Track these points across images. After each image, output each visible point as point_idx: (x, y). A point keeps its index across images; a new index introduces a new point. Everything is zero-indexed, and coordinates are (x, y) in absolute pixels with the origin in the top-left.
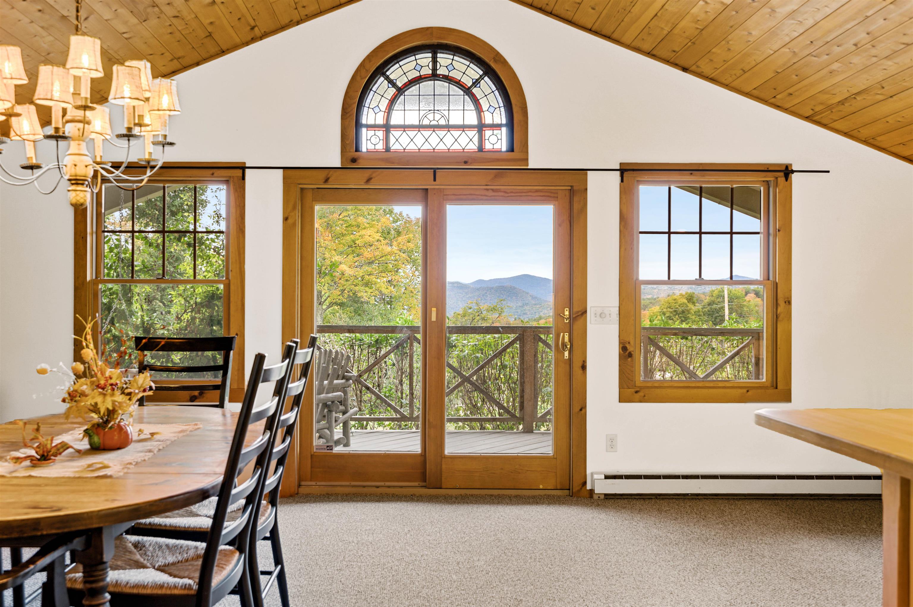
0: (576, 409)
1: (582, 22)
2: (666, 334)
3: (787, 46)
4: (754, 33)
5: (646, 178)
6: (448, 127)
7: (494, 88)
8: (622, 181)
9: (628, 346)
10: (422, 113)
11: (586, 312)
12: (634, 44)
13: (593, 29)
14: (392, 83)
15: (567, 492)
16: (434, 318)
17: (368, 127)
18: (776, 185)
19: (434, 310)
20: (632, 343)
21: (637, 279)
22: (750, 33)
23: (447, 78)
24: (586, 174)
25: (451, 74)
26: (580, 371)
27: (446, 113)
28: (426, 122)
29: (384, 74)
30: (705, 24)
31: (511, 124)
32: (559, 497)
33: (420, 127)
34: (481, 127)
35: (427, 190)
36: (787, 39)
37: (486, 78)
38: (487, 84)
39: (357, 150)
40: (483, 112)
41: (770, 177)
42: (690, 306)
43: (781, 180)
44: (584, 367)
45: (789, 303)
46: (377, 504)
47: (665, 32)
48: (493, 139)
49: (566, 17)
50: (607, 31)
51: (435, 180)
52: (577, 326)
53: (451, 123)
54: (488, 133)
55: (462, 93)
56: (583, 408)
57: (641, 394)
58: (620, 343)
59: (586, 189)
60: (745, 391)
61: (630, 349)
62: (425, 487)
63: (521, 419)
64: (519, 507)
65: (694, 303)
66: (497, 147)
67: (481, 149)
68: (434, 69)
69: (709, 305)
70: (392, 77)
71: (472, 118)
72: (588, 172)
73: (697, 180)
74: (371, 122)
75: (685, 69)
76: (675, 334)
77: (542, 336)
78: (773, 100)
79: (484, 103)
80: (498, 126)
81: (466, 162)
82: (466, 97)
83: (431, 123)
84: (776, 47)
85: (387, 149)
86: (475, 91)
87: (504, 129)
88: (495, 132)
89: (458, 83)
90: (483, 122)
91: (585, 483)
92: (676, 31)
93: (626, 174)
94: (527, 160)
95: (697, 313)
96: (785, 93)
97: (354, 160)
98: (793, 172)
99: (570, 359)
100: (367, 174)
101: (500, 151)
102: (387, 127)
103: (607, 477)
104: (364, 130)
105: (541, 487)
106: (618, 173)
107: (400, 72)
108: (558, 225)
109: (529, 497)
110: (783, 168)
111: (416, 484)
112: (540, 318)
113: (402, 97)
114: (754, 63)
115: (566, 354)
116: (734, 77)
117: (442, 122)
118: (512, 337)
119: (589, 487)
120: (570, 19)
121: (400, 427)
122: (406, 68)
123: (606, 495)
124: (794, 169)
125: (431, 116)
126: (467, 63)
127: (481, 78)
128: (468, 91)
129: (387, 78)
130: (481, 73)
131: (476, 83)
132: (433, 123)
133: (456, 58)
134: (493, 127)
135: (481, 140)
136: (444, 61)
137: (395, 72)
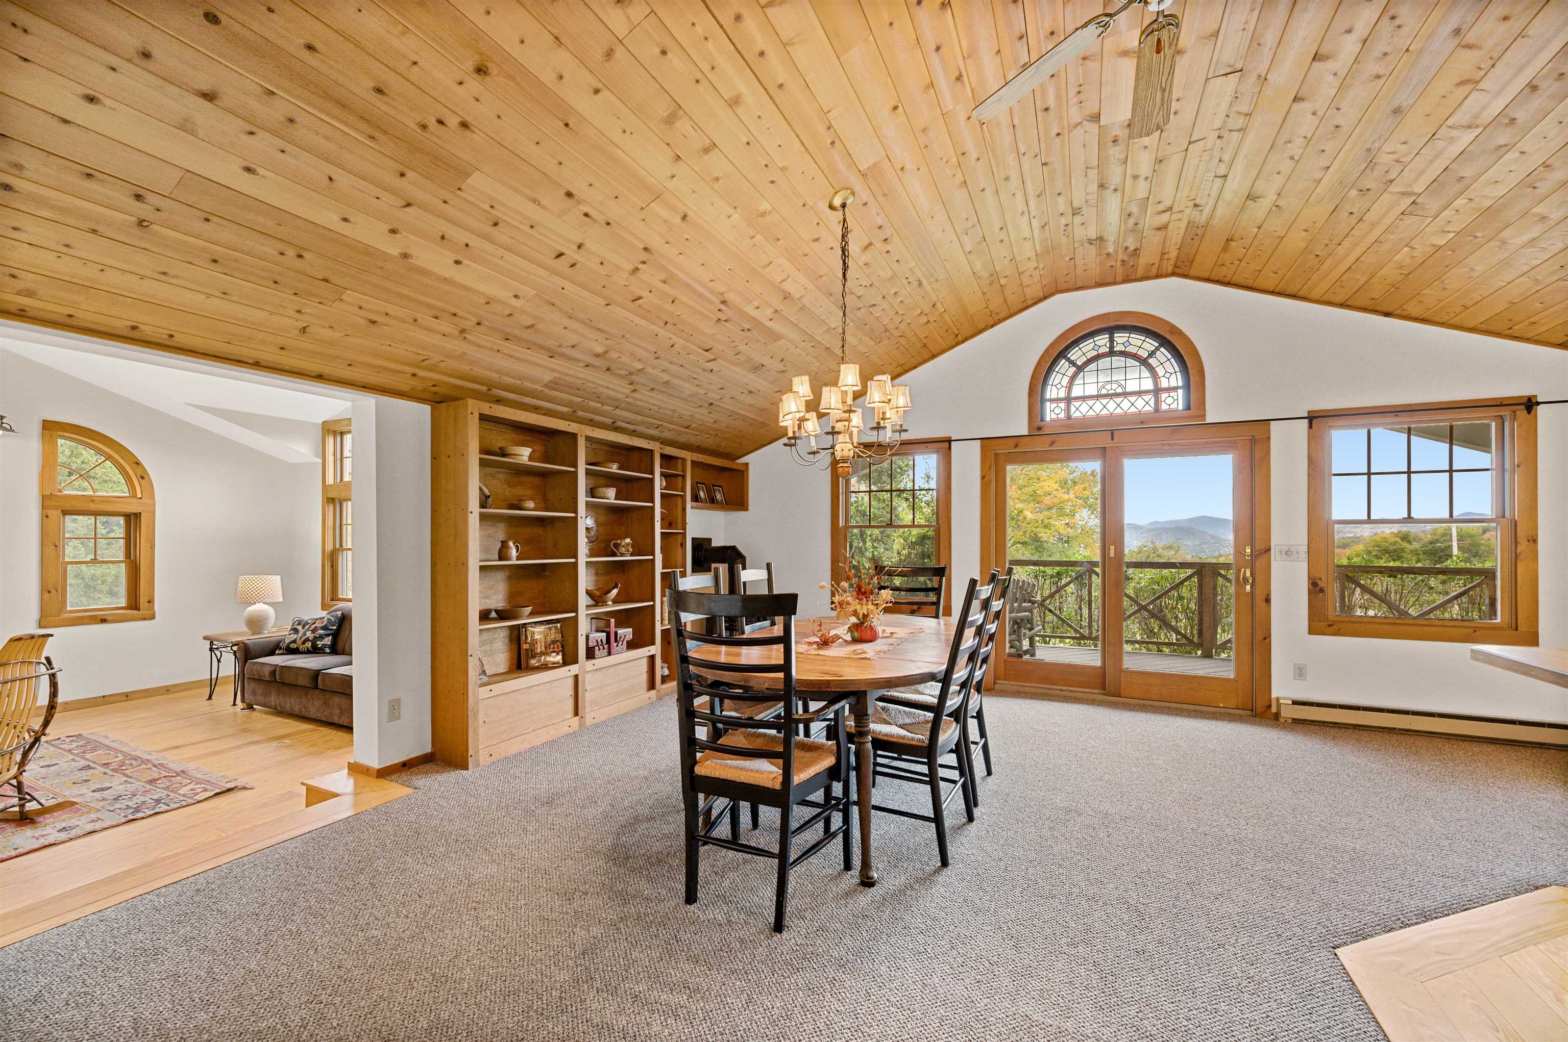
0: (1259, 635)
1: (1265, 286)
2: (1367, 572)
3: (1527, 275)
4: (1477, 268)
5: (1340, 423)
6: (1125, 394)
7: (1169, 356)
8: (1310, 427)
9: (1318, 582)
10: (1100, 385)
11: (1270, 550)
12: (1323, 299)
13: (1276, 290)
14: (1073, 363)
15: (1250, 713)
16: (1112, 554)
17: (1051, 400)
18: (1514, 419)
19: (1112, 547)
20: (1323, 579)
21: (1330, 519)
22: (1472, 270)
23: (1123, 354)
24: (1269, 424)
25: (1127, 350)
26: (1264, 604)
27: (1123, 382)
28: (1104, 392)
29: (1065, 357)
30: (1412, 268)
31: (1187, 386)
32: (1241, 716)
33: (1098, 397)
34: (1157, 391)
35: (1105, 448)
36: (1526, 268)
37: (1162, 349)
38: (1164, 354)
39: (1042, 420)
40: (1159, 377)
41: (1506, 412)
42: (1405, 545)
43: (1522, 413)
44: (1268, 600)
45: (1535, 541)
46: (1062, 704)
47: (1361, 282)
48: (1169, 401)
49: (1245, 284)
50: (1293, 289)
51: (1112, 439)
52: (1260, 563)
53: (1128, 390)
54: (1164, 396)
55: (1138, 364)
56: (1267, 637)
57: (1335, 628)
58: (1309, 578)
59: (1269, 438)
60: (1471, 630)
61: (1321, 584)
62: (1105, 694)
63: (1200, 645)
64: (1198, 720)
65: (1409, 542)
66: (1174, 406)
67: (1157, 409)
68: (1112, 347)
70: (1072, 358)
71: (1148, 384)
72: (1272, 422)
73: (1404, 422)
74: (1054, 396)
75: (1387, 314)
76: (1380, 572)
77: (1222, 572)
78: (1508, 332)
79: (1160, 371)
80: (1175, 389)
81: (1142, 423)
82: (1142, 367)
84: (1509, 278)
85: (1069, 417)
86: (1151, 361)
87: (1180, 392)
88: (1171, 394)
89: (1135, 357)
90: (1159, 387)
91: (1270, 706)
92: (1375, 280)
93: (1314, 421)
94: (1204, 416)
95: (1414, 552)
96: (1526, 323)
97: (1039, 429)
98: (1538, 403)
99: (1252, 592)
100: (1051, 438)
101: (1177, 410)
102: (1068, 400)
103: (1295, 703)
104: (1048, 404)
105: (1221, 705)
106: (1306, 421)
107: (1079, 353)
108: (1237, 472)
109: (1208, 713)
110: (1525, 400)
111: (1097, 691)
112: (1220, 556)
113: (1082, 374)
114: (1479, 298)
115: (1248, 587)
116: (1453, 315)
117: (1119, 390)
118: (1189, 572)
119: (1274, 709)
120: (1250, 285)
121: (1079, 644)
122: (1085, 350)
123: (1293, 719)
124: (1539, 400)
125: (1108, 387)
126: (1143, 338)
127: (1157, 349)
128: (1144, 362)
129: (1069, 360)
130: (1157, 345)
131: (1152, 354)
132: (1110, 392)
133: (1132, 335)
134: (1169, 389)
135: (1157, 402)
136: (1121, 340)
137: (1075, 354)
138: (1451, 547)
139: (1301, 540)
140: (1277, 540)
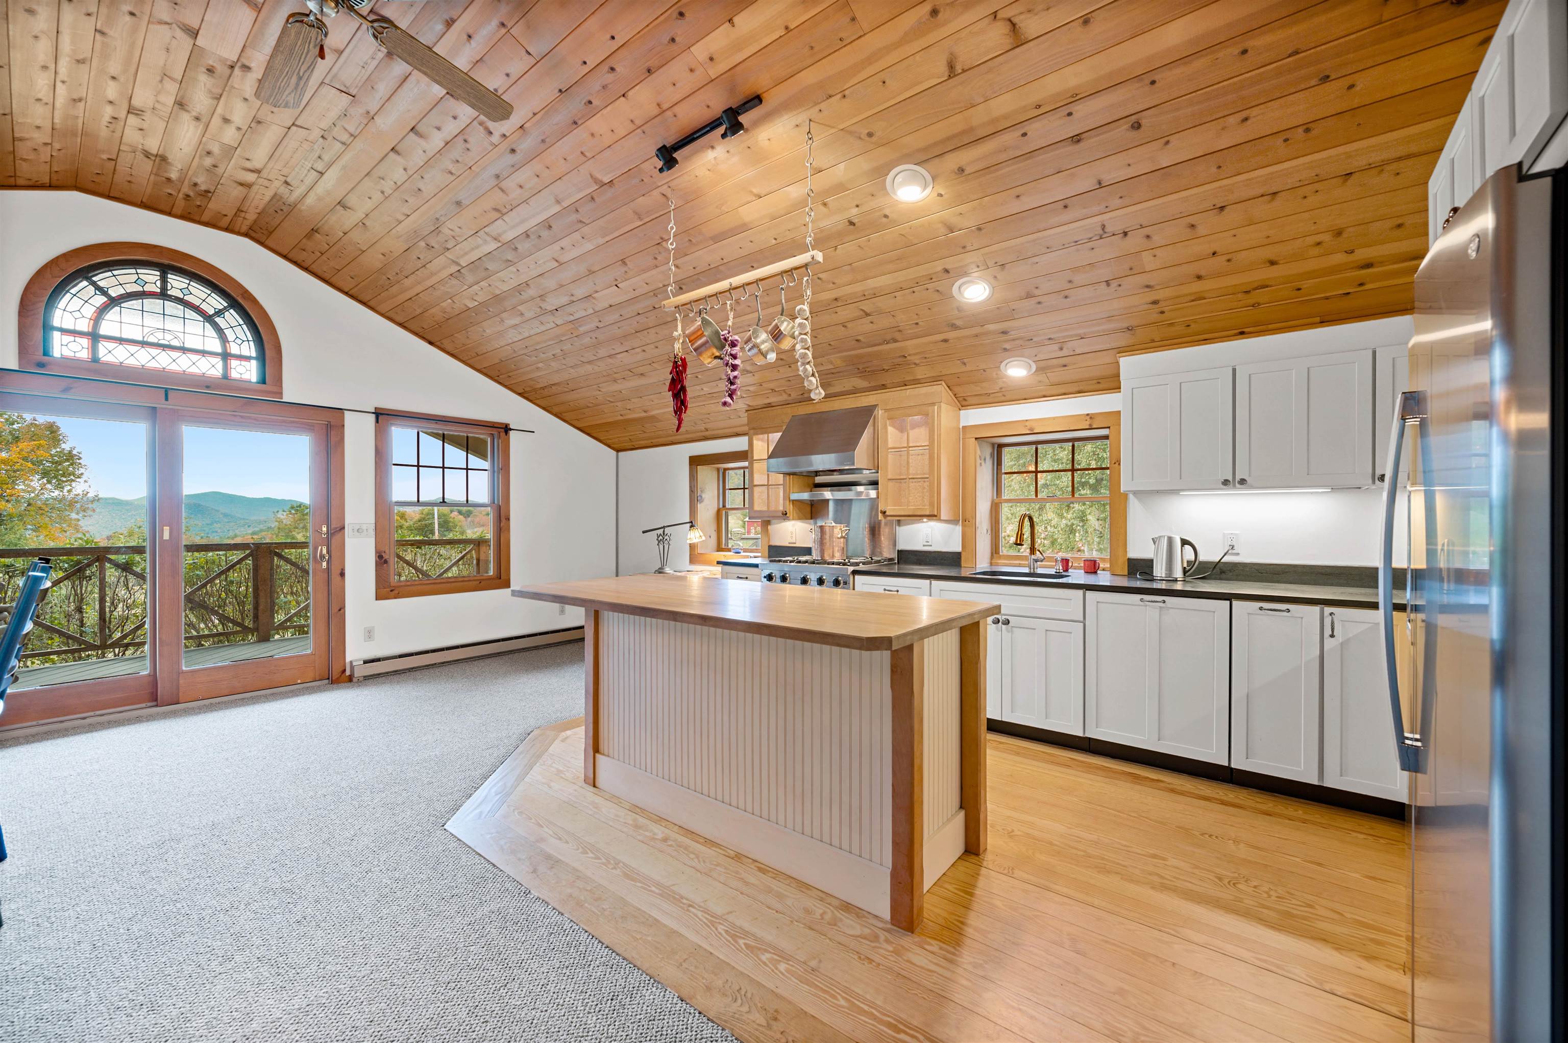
0: (334, 609)
1: (340, 284)
2: (403, 545)
3: (511, 345)
4: (487, 331)
5: (398, 422)
6: (184, 350)
7: (241, 322)
8: (377, 421)
9: (383, 554)
10: (146, 330)
11: (344, 528)
12: (387, 314)
13: (350, 293)
14: (101, 290)
15: (327, 681)
16: (166, 536)
17: (64, 331)
18: (499, 437)
19: (166, 530)
20: (387, 551)
21: (391, 501)
22: (484, 331)
23: (181, 302)
24: (343, 413)
25: (186, 298)
26: (339, 578)
27: (181, 335)
28: (152, 339)
29: (88, 279)
30: (451, 316)
31: (262, 357)
32: (319, 687)
33: (144, 344)
34: (226, 356)
35: (155, 408)
36: (510, 341)
37: (232, 311)
38: (232, 317)
39: (46, 353)
40: (228, 342)
41: (495, 432)
42: (403, 522)
43: (503, 434)
44: (342, 574)
45: (509, 519)
46: (89, 735)
47: (417, 313)
48: (241, 369)
49: (323, 276)
51: (167, 399)
52: (335, 541)
53: (187, 345)
54: (234, 363)
55: (202, 320)
56: (342, 609)
57: (395, 592)
58: (376, 552)
59: (344, 426)
60: (477, 582)
61: (386, 557)
62: (157, 706)
63: (256, 629)
64: (279, 702)
65: (406, 520)
66: (246, 376)
67: (226, 376)
68: (164, 288)
69: (419, 521)
70: (101, 284)
71: (215, 345)
72: (345, 412)
73: (440, 429)
74: (68, 324)
75: (431, 343)
76: (412, 545)
77: (279, 551)
78: (496, 378)
79: (229, 334)
80: (248, 358)
81: (208, 387)
82: (207, 324)
83: (160, 342)
84: (502, 344)
85: (95, 359)
86: (217, 320)
87: (254, 362)
88: (243, 363)
89: (196, 309)
90: (229, 351)
91: (344, 671)
92: (426, 314)
93: (381, 417)
94: (281, 393)
95: (409, 529)
96: (506, 375)
97: (41, 365)
98: (511, 429)
99: (328, 568)
100: (64, 383)
101: (249, 381)
102: (94, 337)
103: (365, 662)
104: (56, 335)
105: (299, 681)
106: (373, 415)
107: (113, 281)
108: (315, 454)
109: (286, 692)
110: (504, 426)
111: (143, 705)
113: (117, 308)
114: (486, 351)
115: (324, 564)
116: (470, 357)
117: (175, 343)
118: (239, 555)
119: (348, 673)
120: (327, 279)
122: (122, 279)
123: (364, 677)
124: (512, 427)
125: (160, 335)
126: (209, 292)
127: (226, 309)
128: (209, 319)
129: (94, 284)
130: (226, 304)
131: (219, 313)
132: (162, 342)
133: (192, 283)
134: (241, 357)
135: (226, 367)
136: (177, 283)
137: (104, 279)
138: (432, 524)
139: (369, 518)
140: (350, 519)
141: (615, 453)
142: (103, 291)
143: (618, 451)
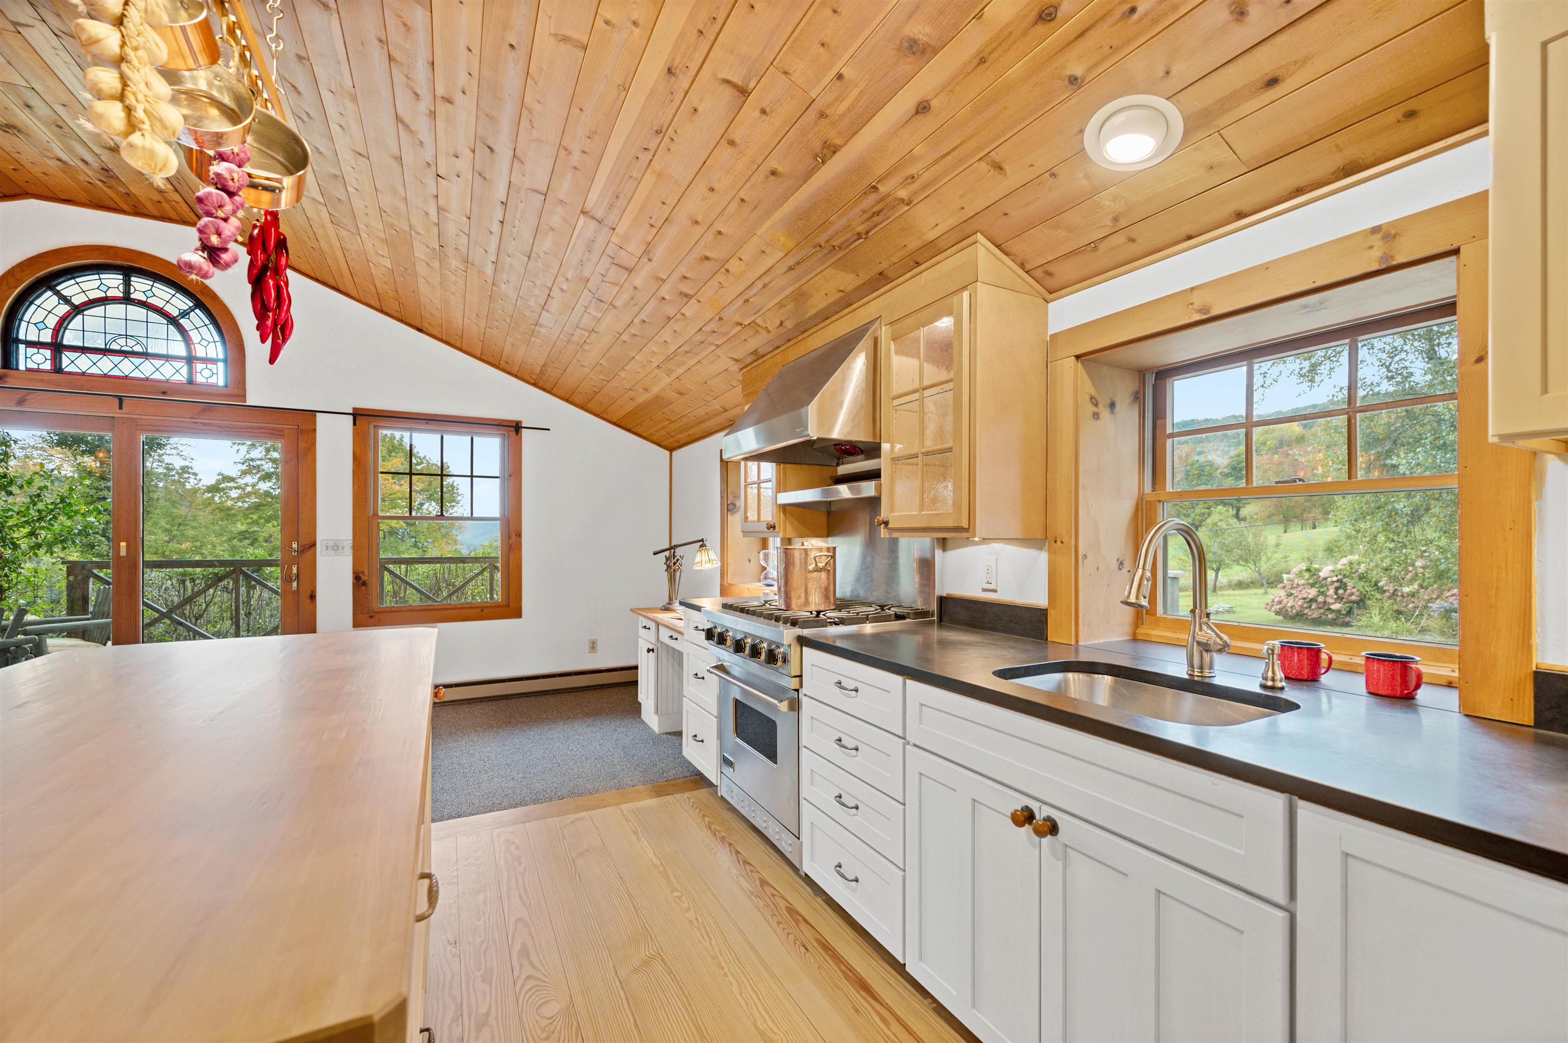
7: (207, 322)
8: (355, 424)
9: (362, 576)
10: (109, 337)
11: (313, 545)
14: (64, 299)
16: (124, 553)
17: (30, 344)
18: (508, 438)
19: (123, 544)
20: (366, 572)
21: (374, 515)
23: (144, 304)
24: (315, 416)
25: (149, 300)
26: (309, 601)
27: (144, 341)
28: (115, 346)
29: (52, 288)
31: (228, 359)
33: (105, 352)
34: (190, 360)
35: (113, 418)
37: (197, 311)
38: (198, 317)
39: (11, 367)
40: (193, 344)
41: (505, 431)
43: (514, 434)
44: (313, 597)
45: (520, 535)
48: (206, 373)
51: (121, 407)
52: (305, 559)
53: (150, 350)
54: (199, 366)
55: (166, 322)
57: (376, 618)
58: (353, 572)
59: (315, 430)
60: (479, 610)
61: (364, 578)
66: (212, 380)
67: (191, 382)
68: (126, 292)
70: (64, 293)
71: (179, 349)
72: (317, 414)
74: (32, 337)
79: (194, 335)
80: (214, 361)
81: (164, 393)
82: (171, 327)
83: (122, 349)
85: (57, 370)
86: (182, 321)
87: (221, 365)
88: (210, 366)
89: (160, 312)
90: (194, 354)
93: (359, 418)
94: (245, 397)
98: (523, 428)
99: (298, 589)
100: (18, 395)
101: (214, 386)
102: (57, 347)
104: (21, 348)
106: (351, 417)
107: (76, 289)
110: (514, 424)
113: (80, 316)
115: (295, 584)
117: (138, 349)
122: (85, 286)
124: (523, 425)
125: (122, 341)
126: (173, 292)
127: (192, 310)
128: (173, 321)
129: (58, 293)
130: (191, 304)
131: (184, 314)
132: (124, 348)
133: (156, 285)
134: (206, 360)
135: (191, 372)
136: (140, 286)
137: (68, 288)
139: (346, 535)
140: (323, 535)
141: (668, 453)
142: (66, 300)
143: (671, 450)
